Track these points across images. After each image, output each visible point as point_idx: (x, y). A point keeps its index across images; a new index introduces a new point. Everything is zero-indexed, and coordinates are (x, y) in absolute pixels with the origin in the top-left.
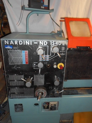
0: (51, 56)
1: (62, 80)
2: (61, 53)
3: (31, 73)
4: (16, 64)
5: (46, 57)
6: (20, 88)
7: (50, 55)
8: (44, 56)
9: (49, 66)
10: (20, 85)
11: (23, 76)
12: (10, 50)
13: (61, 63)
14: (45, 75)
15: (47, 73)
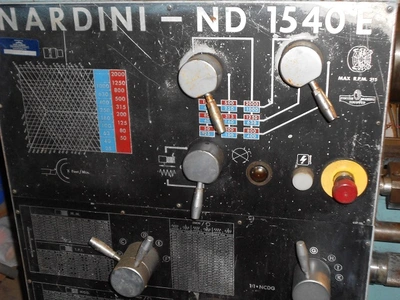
0: (272, 109)
1: (352, 277)
3: (151, 212)
4: (64, 149)
5: (240, 113)
6: (93, 294)
7: (271, 102)
8: (230, 105)
9: (264, 175)
10: (92, 276)
11: (105, 225)
12: (29, 65)
13: (348, 157)
14: (239, 231)
15: (251, 219)
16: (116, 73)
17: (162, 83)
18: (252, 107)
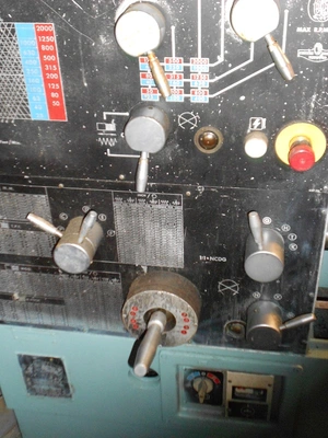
0: (223, 68)
1: (306, 246)
2: (309, 41)
3: (92, 185)
5: (187, 73)
6: (35, 270)
7: (221, 59)
8: (175, 64)
9: (215, 142)
10: (33, 252)
11: (42, 200)
13: (306, 120)
14: (188, 203)
15: (201, 189)
16: (42, 27)
17: (96, 39)
18: (200, 65)
